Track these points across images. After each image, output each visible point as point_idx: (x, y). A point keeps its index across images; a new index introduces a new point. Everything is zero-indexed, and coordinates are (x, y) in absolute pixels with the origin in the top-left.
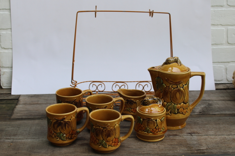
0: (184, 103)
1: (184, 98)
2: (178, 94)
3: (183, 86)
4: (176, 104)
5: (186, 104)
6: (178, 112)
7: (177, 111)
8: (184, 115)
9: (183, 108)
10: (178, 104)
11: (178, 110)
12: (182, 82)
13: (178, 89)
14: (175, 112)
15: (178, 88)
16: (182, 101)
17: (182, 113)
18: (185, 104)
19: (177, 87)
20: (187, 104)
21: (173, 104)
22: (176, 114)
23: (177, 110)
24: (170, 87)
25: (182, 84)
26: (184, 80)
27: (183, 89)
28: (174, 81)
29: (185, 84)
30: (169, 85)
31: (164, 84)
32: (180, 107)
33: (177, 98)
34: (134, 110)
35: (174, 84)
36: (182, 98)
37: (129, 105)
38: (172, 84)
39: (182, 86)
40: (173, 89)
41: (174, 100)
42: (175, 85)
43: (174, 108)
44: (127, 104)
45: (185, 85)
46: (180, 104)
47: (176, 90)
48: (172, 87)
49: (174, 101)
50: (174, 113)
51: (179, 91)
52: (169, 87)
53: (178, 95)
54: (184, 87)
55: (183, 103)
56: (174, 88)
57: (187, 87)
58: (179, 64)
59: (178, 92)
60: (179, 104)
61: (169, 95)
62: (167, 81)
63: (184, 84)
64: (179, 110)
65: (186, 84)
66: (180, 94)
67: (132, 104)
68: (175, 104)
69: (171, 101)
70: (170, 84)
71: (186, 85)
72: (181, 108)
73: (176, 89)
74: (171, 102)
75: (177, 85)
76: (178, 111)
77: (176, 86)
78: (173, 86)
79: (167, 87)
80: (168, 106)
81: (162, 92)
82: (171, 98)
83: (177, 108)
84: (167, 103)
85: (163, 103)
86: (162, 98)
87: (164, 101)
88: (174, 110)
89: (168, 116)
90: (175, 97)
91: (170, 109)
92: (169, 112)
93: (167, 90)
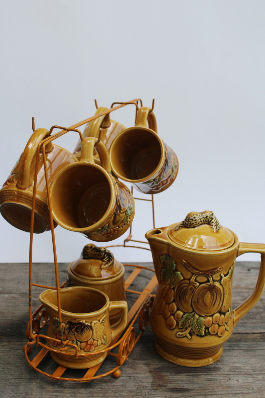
0: (221, 313)
1: (221, 303)
2: (210, 295)
3: (221, 277)
4: (202, 316)
5: (224, 314)
6: (207, 334)
7: (205, 332)
8: (220, 337)
9: (218, 324)
10: (207, 316)
11: (207, 328)
12: (218, 269)
13: (210, 285)
14: (201, 333)
15: (209, 283)
16: (217, 309)
17: (217, 335)
18: (222, 316)
19: (208, 281)
20: (228, 313)
21: (197, 316)
22: (201, 336)
23: (204, 329)
24: (193, 279)
25: (218, 274)
26: (224, 266)
27: (221, 284)
28: (202, 269)
29: (225, 273)
30: (190, 275)
31: (179, 273)
32: (213, 323)
33: (205, 305)
34: (87, 344)
35: (202, 275)
36: (218, 303)
37: (76, 333)
38: (196, 274)
39: (219, 278)
40: (198, 284)
41: (200, 307)
42: (202, 277)
43: (199, 325)
44: (69, 332)
45: (225, 276)
46: (212, 316)
47: (205, 286)
48: (195, 280)
49: (198, 309)
50: (197, 335)
51: (212, 289)
52: (189, 279)
53: (208, 297)
54: (222, 280)
55: (218, 315)
56: (200, 284)
57: (229, 279)
58: (214, 227)
59: (208, 292)
60: (210, 316)
61: (188, 297)
62: (185, 267)
63: (222, 275)
64: (210, 329)
65: (228, 273)
66: (212, 295)
67: (82, 330)
68: (200, 316)
69: (193, 309)
70: (193, 274)
71: (227, 275)
72: (213, 325)
73: (204, 285)
74: (194, 311)
75: (207, 276)
76: (207, 331)
77: (206, 279)
78: (198, 279)
79: (185, 279)
80: (186, 319)
81: (174, 288)
82: (193, 304)
83: (205, 325)
84: (184, 313)
85: (176, 312)
86: (174, 301)
87: (178, 309)
88: (198, 328)
89: (185, 340)
90: (201, 301)
91: (189, 326)
92: (187, 333)
93: (185, 286)
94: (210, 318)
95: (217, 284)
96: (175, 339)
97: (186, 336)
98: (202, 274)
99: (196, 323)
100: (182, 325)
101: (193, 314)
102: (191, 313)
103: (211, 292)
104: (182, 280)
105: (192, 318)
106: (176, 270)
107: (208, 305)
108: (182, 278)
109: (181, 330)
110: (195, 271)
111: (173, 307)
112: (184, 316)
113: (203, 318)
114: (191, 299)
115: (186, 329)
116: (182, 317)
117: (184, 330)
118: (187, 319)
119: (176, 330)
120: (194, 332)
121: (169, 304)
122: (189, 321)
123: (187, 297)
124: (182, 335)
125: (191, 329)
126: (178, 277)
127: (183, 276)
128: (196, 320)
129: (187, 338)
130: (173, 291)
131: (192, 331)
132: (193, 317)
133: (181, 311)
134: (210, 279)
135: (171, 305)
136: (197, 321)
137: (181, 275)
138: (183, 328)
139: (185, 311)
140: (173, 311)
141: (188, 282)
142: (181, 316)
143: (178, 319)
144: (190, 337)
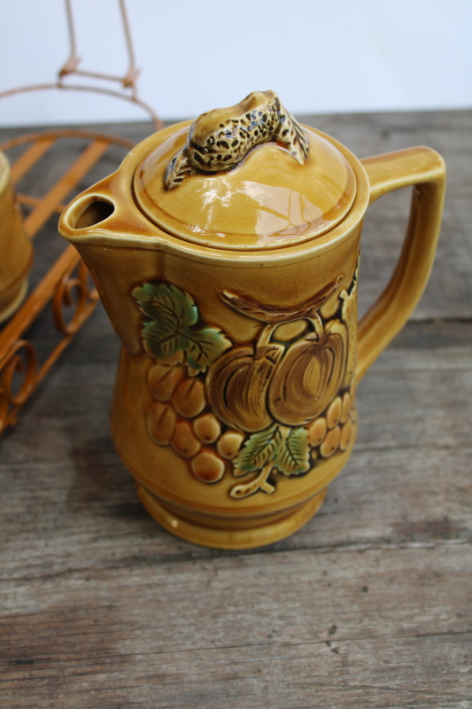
0: (343, 392)
1: (344, 369)
3: (341, 302)
4: (301, 426)
5: (348, 389)
6: (317, 459)
7: (310, 460)
8: (345, 450)
9: (339, 423)
10: (312, 421)
11: (315, 450)
12: (336, 286)
13: (318, 338)
14: (303, 468)
15: (312, 335)
16: (336, 388)
17: (338, 450)
19: (311, 328)
21: (285, 432)
22: (302, 475)
23: (307, 456)
24: (264, 340)
25: (334, 297)
27: (341, 322)
28: (289, 303)
30: (255, 331)
31: (213, 331)
33: (307, 395)
35: (292, 319)
36: (338, 374)
38: (273, 323)
39: (337, 307)
40: (282, 348)
41: (292, 407)
42: (293, 325)
43: (294, 449)
46: (325, 414)
47: (302, 347)
48: (273, 340)
49: (288, 413)
50: (292, 477)
51: (321, 344)
52: (253, 342)
53: (313, 373)
54: (344, 309)
55: (338, 400)
56: (288, 343)
59: (313, 360)
60: (320, 416)
61: (256, 393)
62: (235, 311)
64: (323, 447)
68: (293, 428)
69: (272, 418)
70: (263, 325)
73: (301, 343)
74: (275, 421)
75: (307, 318)
76: (314, 456)
77: (302, 326)
78: (279, 335)
79: (236, 344)
80: (255, 449)
81: (202, 377)
82: (272, 406)
83: (309, 445)
84: (247, 436)
85: (219, 438)
86: (207, 410)
87: (225, 429)
88: (293, 459)
89: (259, 499)
90: (293, 390)
91: (266, 464)
92: (262, 481)
93: (243, 365)
94: (321, 422)
95: (335, 327)
96: (229, 504)
97: (260, 490)
98: (293, 317)
99: (285, 449)
100: (243, 468)
101: (273, 429)
102: (268, 429)
103: (319, 357)
104: (229, 350)
105: (273, 442)
106: (202, 323)
107: (313, 392)
108: (228, 344)
109: (243, 479)
110: (270, 315)
111: (206, 427)
112: (247, 443)
113: (302, 430)
114: (264, 394)
115: (259, 472)
116: (243, 446)
117: (251, 476)
118: (258, 449)
119: (227, 483)
120: (281, 473)
121: (191, 421)
122: (265, 451)
123: (252, 392)
124: (248, 491)
125: (273, 468)
126: (212, 343)
127: (228, 337)
128: (284, 442)
129: (264, 492)
130: (199, 385)
131: (275, 472)
132: (274, 437)
133: (235, 431)
134: (314, 322)
135: (196, 423)
136: (287, 445)
137: (222, 337)
138: (248, 473)
139: (249, 430)
140: (208, 438)
141: (249, 350)
142: (238, 445)
143: (229, 454)
144: (271, 489)
